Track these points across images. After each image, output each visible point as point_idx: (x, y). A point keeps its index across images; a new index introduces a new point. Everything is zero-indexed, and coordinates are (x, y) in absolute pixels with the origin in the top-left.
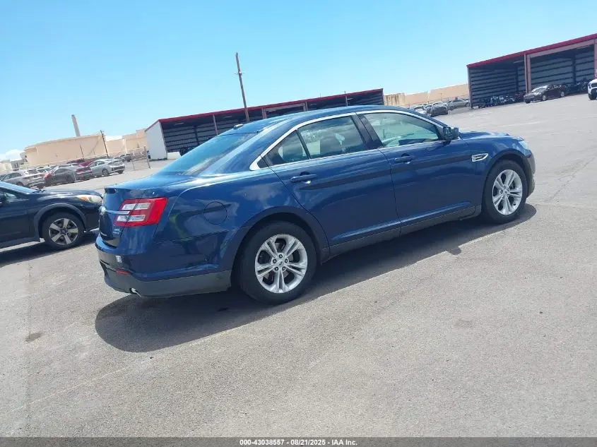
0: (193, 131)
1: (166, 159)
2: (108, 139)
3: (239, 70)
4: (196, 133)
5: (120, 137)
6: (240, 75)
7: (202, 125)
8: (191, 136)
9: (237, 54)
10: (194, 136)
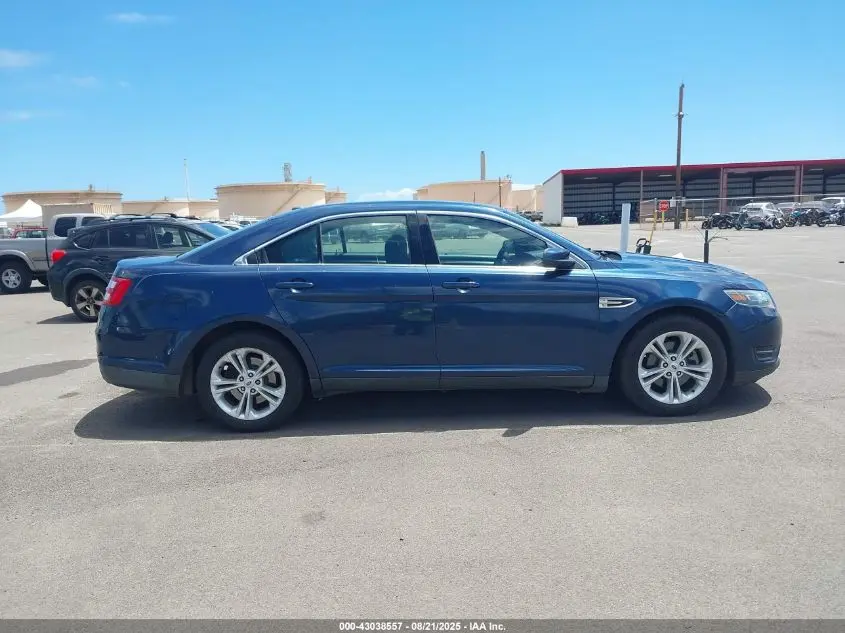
0: (610, 190)
1: (559, 225)
2: (515, 187)
3: (680, 110)
4: (614, 193)
5: (532, 187)
6: (680, 117)
7: (623, 184)
8: (606, 196)
9: (683, 86)
10: (610, 196)
